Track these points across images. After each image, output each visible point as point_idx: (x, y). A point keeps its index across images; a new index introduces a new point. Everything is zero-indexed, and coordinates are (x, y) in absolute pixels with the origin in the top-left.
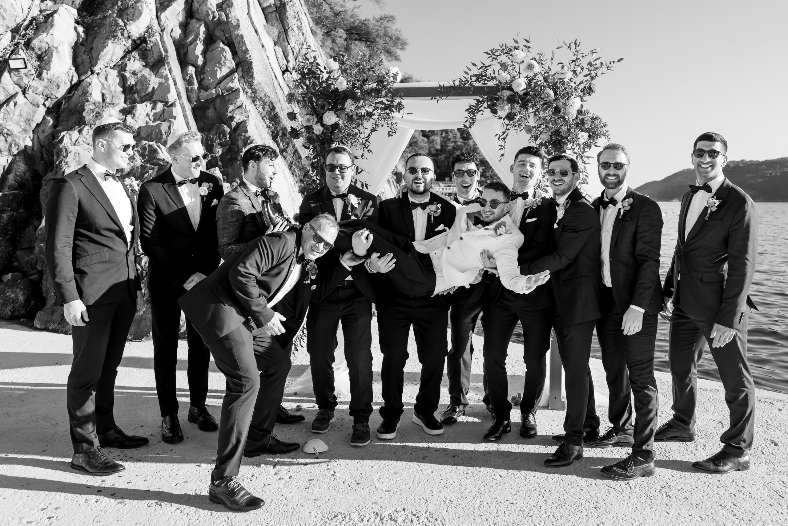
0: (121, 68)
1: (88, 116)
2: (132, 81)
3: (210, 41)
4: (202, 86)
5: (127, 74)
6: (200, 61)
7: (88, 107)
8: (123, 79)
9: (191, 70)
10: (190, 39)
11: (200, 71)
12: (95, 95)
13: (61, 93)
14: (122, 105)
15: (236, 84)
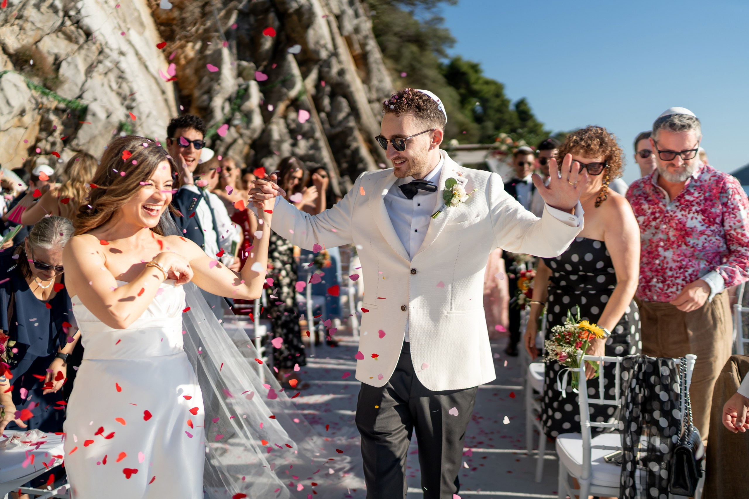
0: (285, 117)
1: (274, 149)
2: (293, 126)
3: (333, 96)
4: (332, 126)
5: (290, 121)
6: (328, 108)
7: (273, 143)
8: (288, 126)
9: (323, 115)
10: (321, 94)
11: (328, 115)
12: (276, 136)
13: (256, 135)
14: (290, 141)
15: (352, 123)
